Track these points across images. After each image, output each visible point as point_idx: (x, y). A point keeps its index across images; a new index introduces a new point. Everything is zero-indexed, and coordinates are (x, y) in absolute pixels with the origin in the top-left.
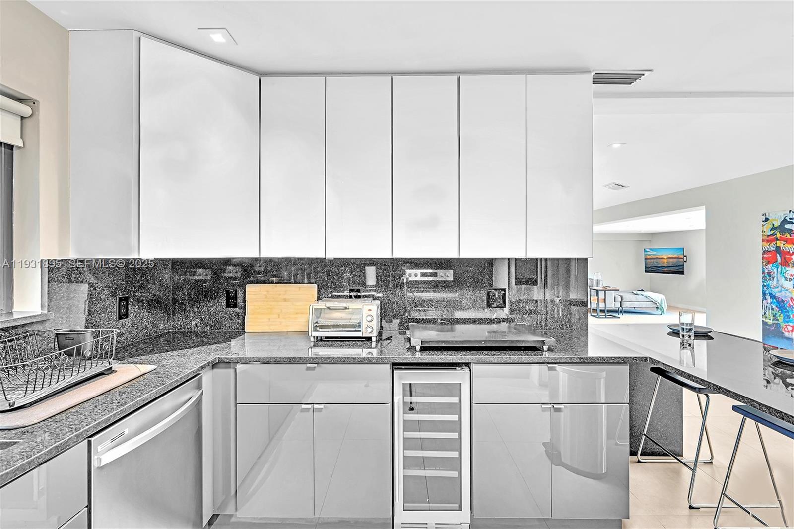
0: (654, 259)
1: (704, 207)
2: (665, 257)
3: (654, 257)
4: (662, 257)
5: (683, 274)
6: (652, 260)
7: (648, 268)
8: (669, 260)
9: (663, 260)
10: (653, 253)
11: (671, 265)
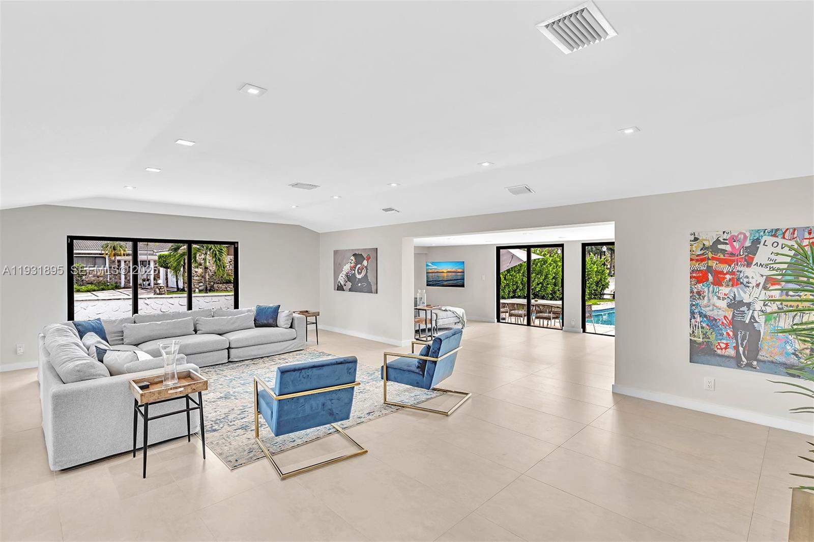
0: (435, 273)
1: (614, 222)
2: (445, 271)
3: (436, 271)
4: (441, 271)
5: (464, 287)
6: (433, 274)
7: (429, 282)
8: (448, 274)
9: (443, 274)
10: (434, 268)
11: (450, 278)
